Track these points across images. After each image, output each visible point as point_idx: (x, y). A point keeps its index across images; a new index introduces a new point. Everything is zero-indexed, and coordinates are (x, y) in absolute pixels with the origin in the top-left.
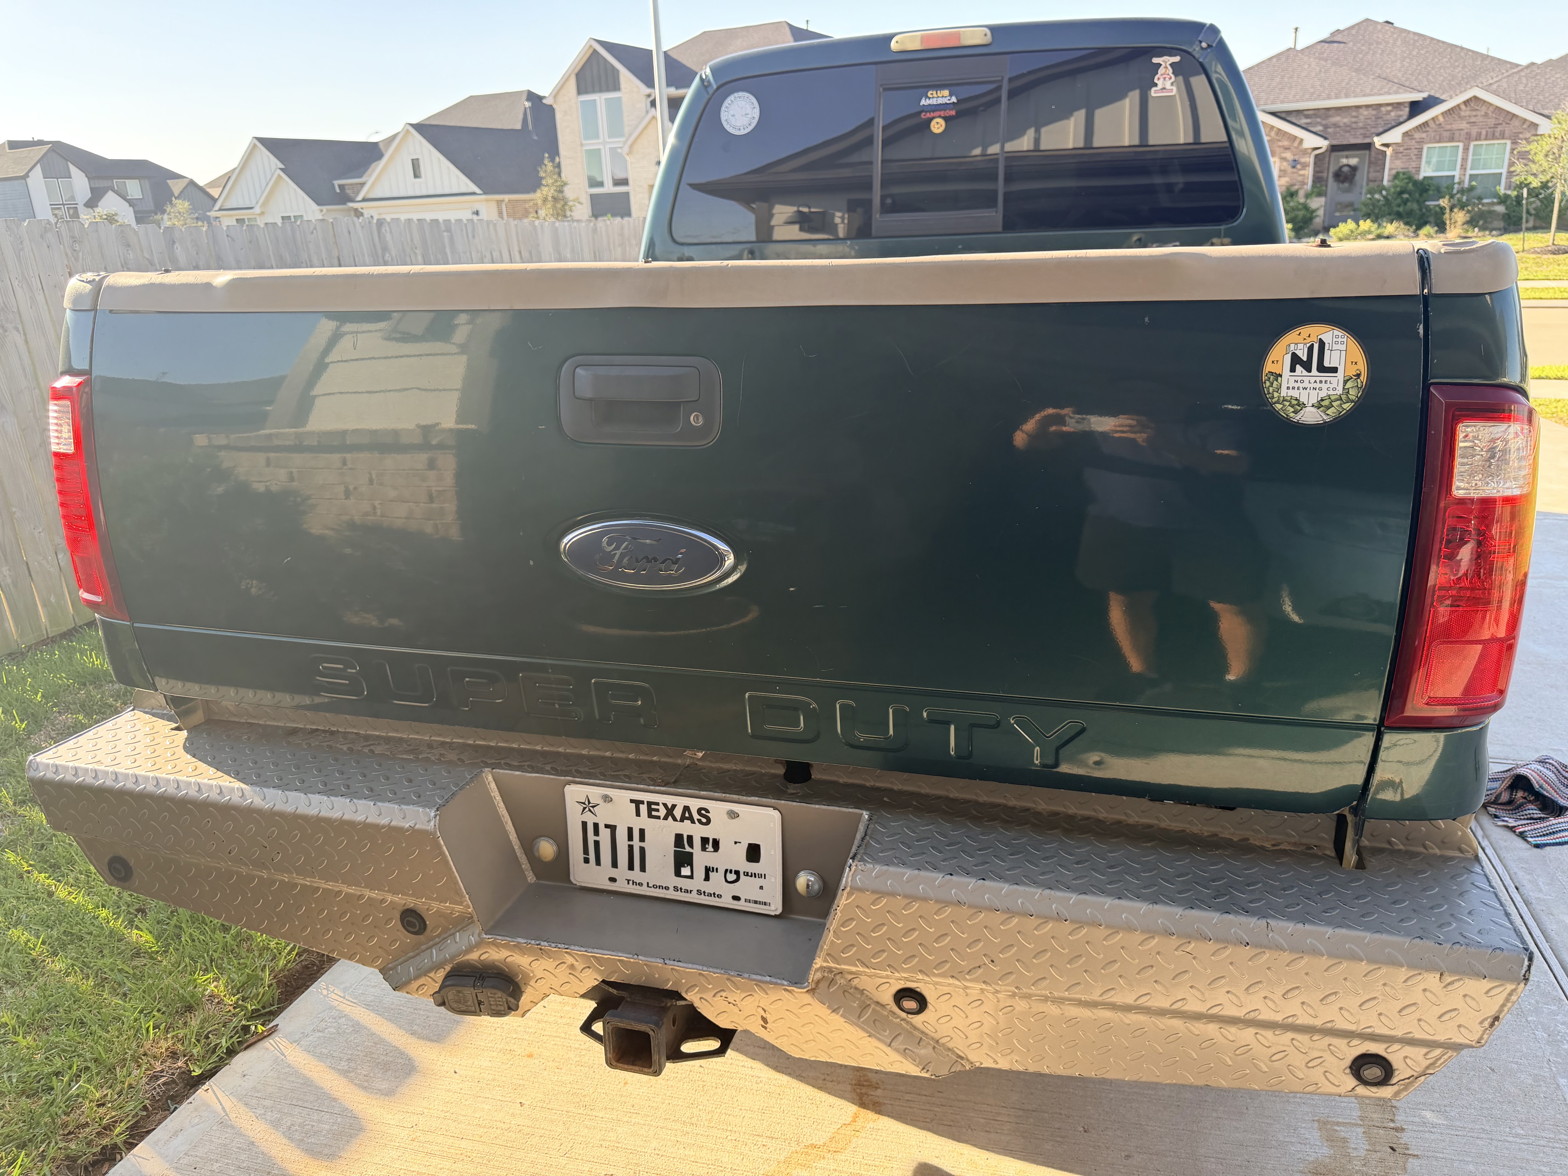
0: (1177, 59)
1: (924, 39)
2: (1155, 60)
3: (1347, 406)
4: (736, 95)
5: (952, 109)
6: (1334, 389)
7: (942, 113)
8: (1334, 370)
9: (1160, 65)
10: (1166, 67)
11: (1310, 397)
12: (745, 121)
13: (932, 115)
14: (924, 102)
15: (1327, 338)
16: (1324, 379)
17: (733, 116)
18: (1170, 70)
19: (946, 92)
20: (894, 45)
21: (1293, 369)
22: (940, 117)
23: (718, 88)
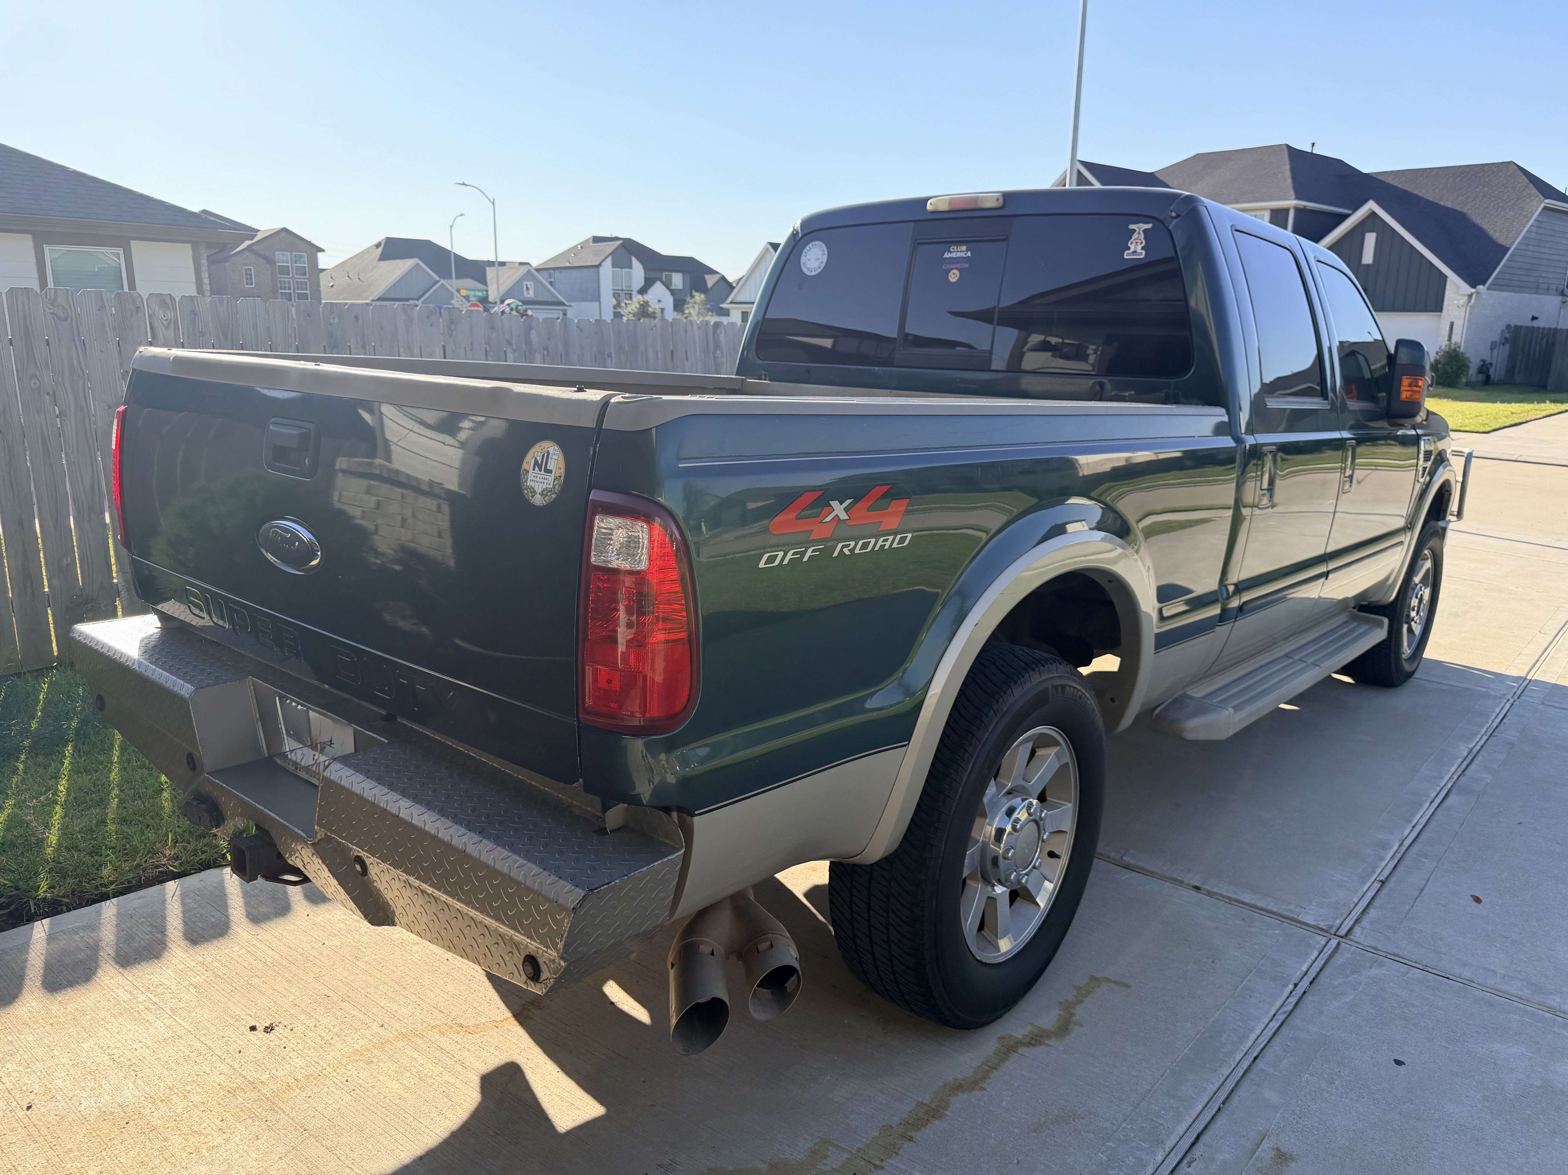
0: (1149, 226)
1: (951, 201)
2: (1131, 227)
3: (554, 496)
4: (813, 243)
5: (966, 263)
6: (549, 484)
7: (958, 266)
8: (550, 472)
9: (1134, 231)
10: (1139, 233)
11: (539, 488)
12: (816, 264)
13: (951, 266)
14: (946, 255)
15: (551, 450)
16: (546, 477)
17: (809, 260)
18: (1142, 235)
19: (964, 248)
20: (929, 207)
21: (534, 469)
22: (956, 269)
23: (802, 237)
